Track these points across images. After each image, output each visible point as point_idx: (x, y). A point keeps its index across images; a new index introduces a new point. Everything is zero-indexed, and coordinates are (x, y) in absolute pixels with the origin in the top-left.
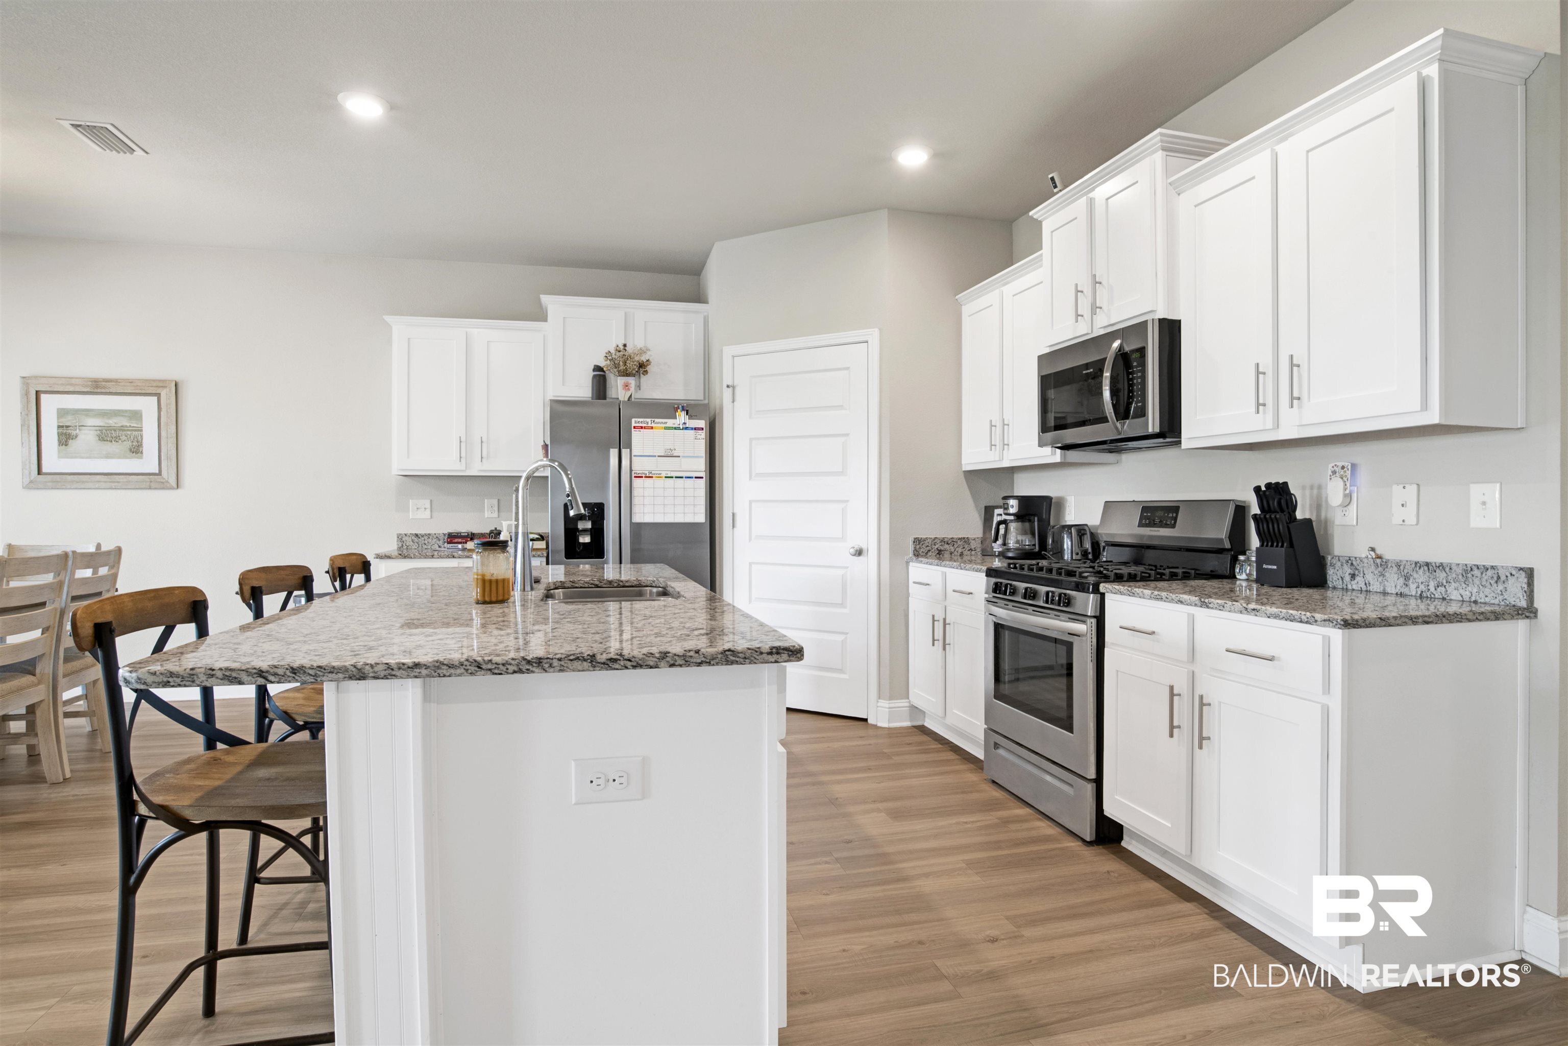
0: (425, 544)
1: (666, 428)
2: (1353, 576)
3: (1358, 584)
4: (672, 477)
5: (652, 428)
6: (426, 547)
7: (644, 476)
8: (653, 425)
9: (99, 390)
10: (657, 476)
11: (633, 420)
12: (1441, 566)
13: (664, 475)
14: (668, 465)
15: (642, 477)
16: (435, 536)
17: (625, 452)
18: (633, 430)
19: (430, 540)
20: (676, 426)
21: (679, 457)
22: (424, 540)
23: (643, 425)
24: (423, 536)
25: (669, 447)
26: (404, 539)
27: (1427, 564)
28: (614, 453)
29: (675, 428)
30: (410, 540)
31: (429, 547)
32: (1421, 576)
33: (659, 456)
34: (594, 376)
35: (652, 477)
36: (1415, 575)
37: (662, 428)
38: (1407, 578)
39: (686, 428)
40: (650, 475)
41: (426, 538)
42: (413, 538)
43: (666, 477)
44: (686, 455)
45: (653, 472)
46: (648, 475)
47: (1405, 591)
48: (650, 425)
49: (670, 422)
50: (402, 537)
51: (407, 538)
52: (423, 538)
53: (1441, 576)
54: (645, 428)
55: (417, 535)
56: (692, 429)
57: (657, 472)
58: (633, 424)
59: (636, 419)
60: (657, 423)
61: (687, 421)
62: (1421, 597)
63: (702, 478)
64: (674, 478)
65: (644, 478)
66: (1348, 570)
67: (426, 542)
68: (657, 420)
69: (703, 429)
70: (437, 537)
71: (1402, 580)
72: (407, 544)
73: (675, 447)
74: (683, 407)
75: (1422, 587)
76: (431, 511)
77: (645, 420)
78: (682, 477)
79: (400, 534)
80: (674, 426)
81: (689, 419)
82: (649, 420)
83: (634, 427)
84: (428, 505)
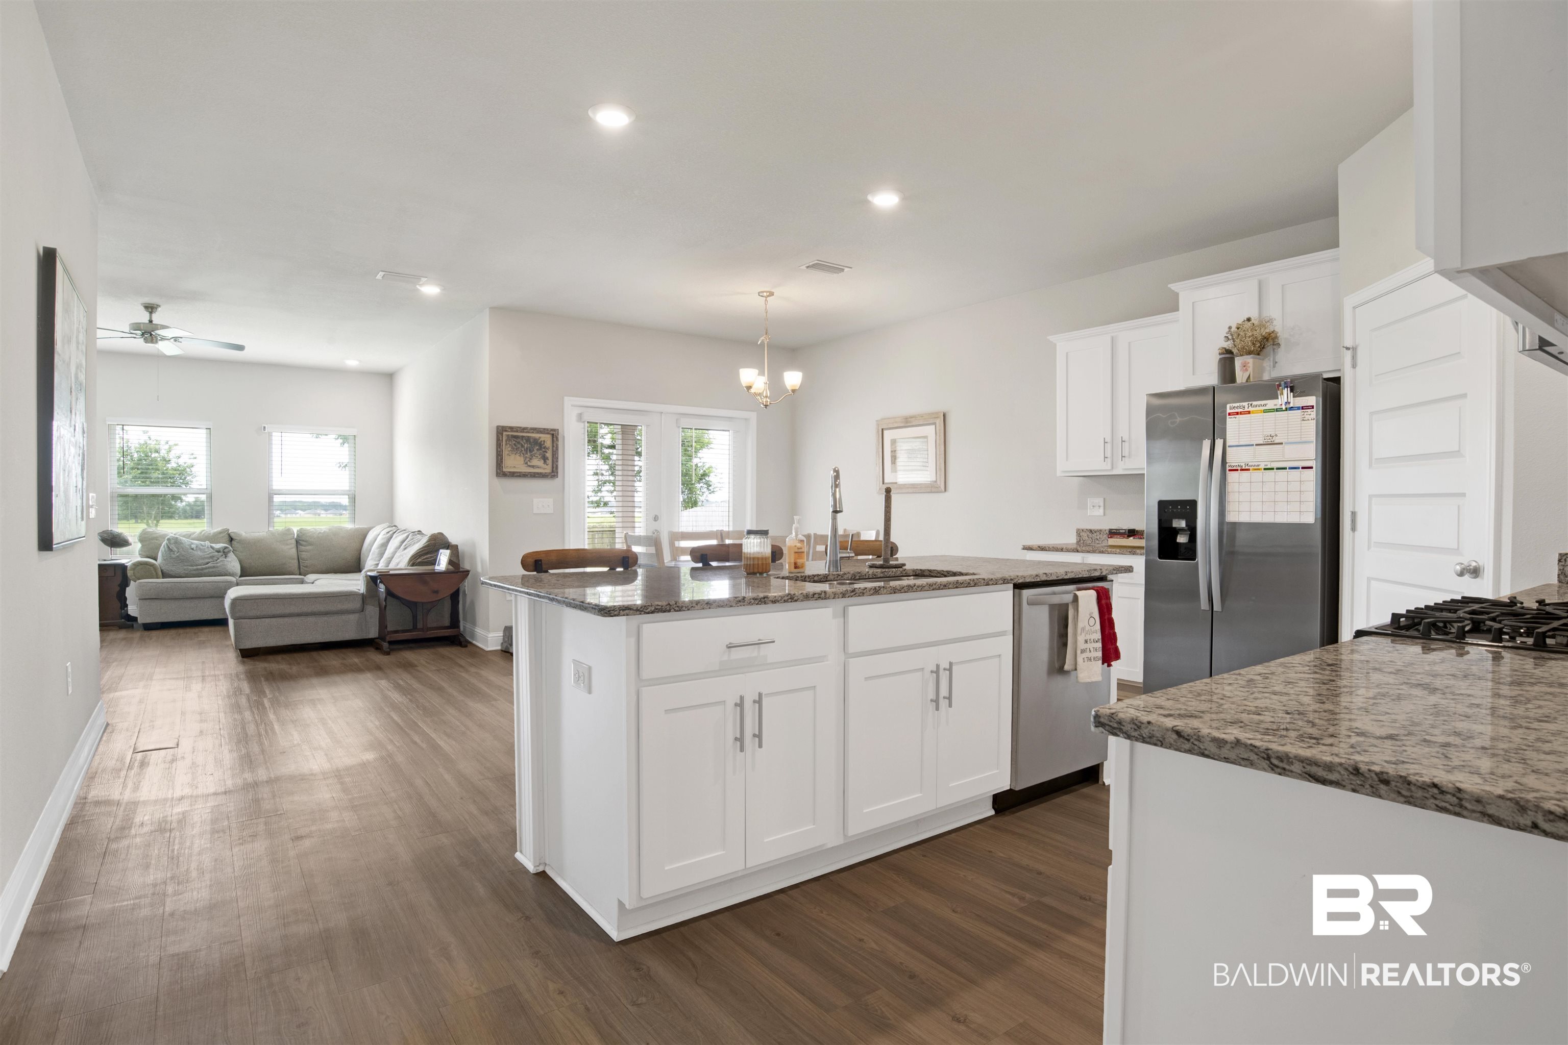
0: (1098, 539)
1: (1265, 411)
4: (1273, 469)
5: (1249, 412)
6: (1098, 542)
7: (1239, 468)
8: (1251, 409)
9: (908, 424)
10: (1255, 468)
11: (1228, 406)
13: (1262, 466)
14: (1265, 456)
15: (1237, 470)
17: (1219, 443)
18: (1228, 417)
19: (1101, 536)
20: (1278, 407)
21: (1282, 444)
22: (1094, 536)
23: (1239, 410)
24: (1095, 532)
25: (1269, 434)
26: (1081, 534)
28: (1207, 444)
29: (1277, 410)
30: (1086, 535)
31: (1101, 543)
33: (1256, 445)
34: (1221, 360)
35: (1248, 470)
37: (1260, 411)
39: (1291, 409)
40: (1247, 468)
41: (1098, 533)
42: (1088, 533)
43: (1265, 469)
44: (1290, 440)
45: (1250, 464)
46: (1244, 468)
48: (1246, 409)
49: (1271, 404)
51: (1083, 533)
52: (1093, 534)
54: (1241, 413)
55: (1091, 531)
56: (1298, 408)
57: (1253, 464)
58: (1228, 411)
59: (1231, 405)
60: (1256, 406)
61: (1291, 399)
63: (1311, 468)
64: (1275, 470)
65: (1239, 471)
67: (1098, 537)
68: (1255, 403)
69: (1313, 407)
72: (1084, 539)
73: (1277, 433)
74: (1285, 383)
76: (1104, 509)
77: (1241, 404)
78: (1285, 468)
79: (1079, 530)
80: (1275, 407)
81: (1294, 397)
82: (1245, 404)
83: (1229, 414)
84: (1102, 504)
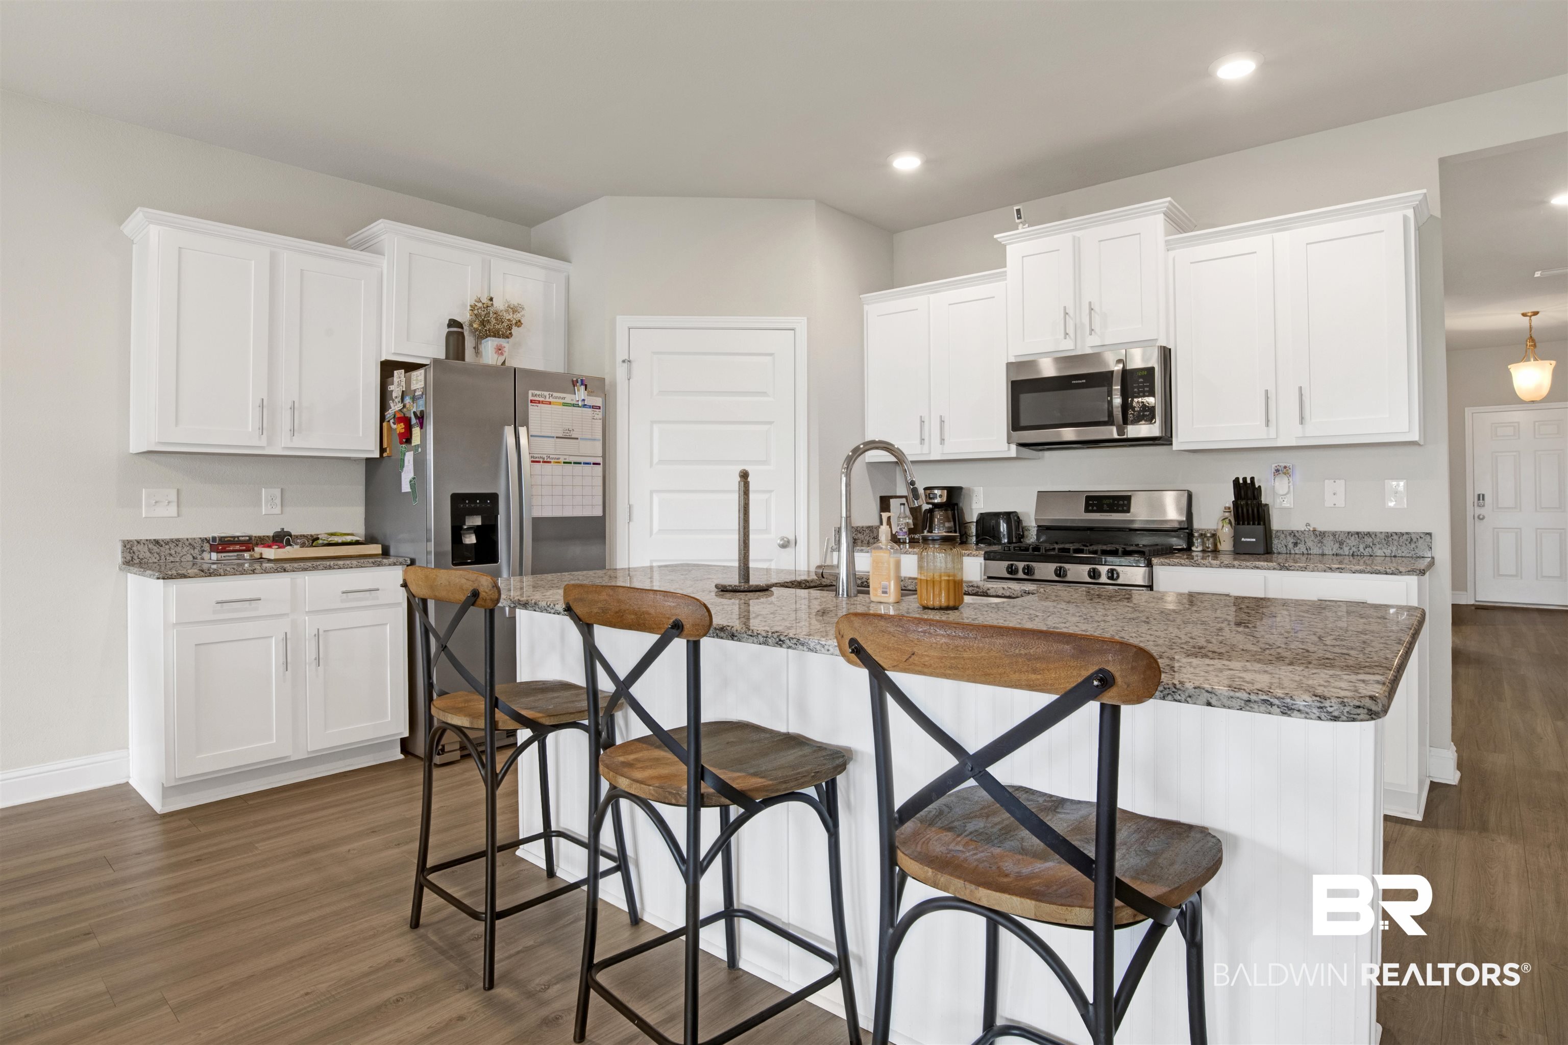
0: (171, 555)
1: (565, 404)
2: (1296, 544)
3: (1301, 548)
4: (570, 463)
5: (550, 403)
6: (172, 559)
7: (541, 460)
8: (551, 400)
10: (556, 460)
11: (530, 392)
12: (1369, 534)
13: (562, 460)
14: (568, 449)
15: (539, 462)
16: (187, 543)
17: (522, 431)
18: (530, 404)
19: (179, 549)
20: (574, 402)
21: (577, 439)
22: (170, 549)
23: (541, 399)
24: (167, 543)
25: (567, 427)
26: (135, 548)
27: (1358, 533)
28: (509, 431)
29: (574, 405)
30: (146, 549)
31: (177, 559)
32: (1353, 541)
33: (557, 437)
34: (449, 334)
35: (549, 462)
36: (1348, 541)
37: (560, 404)
38: (1341, 543)
39: (584, 406)
40: (548, 460)
41: (172, 545)
42: (150, 546)
43: (564, 463)
44: (584, 437)
45: (551, 456)
46: (545, 460)
47: (1340, 552)
48: (547, 400)
49: (569, 398)
50: (132, 546)
51: (140, 547)
52: (167, 547)
53: (1369, 540)
54: (543, 402)
55: (157, 542)
56: (590, 407)
57: (554, 456)
58: (530, 398)
59: (533, 391)
60: (556, 398)
61: (586, 398)
62: (1353, 555)
63: (599, 464)
64: (572, 464)
65: (541, 463)
66: (1291, 540)
67: (173, 552)
68: (555, 394)
69: (599, 408)
70: (190, 544)
71: (1337, 545)
72: (141, 556)
73: (573, 428)
74: (582, 381)
75: (1354, 549)
76: (178, 506)
77: (543, 392)
78: (580, 463)
79: (129, 542)
80: (572, 402)
81: (588, 395)
82: (546, 393)
83: (531, 401)
84: (173, 496)
